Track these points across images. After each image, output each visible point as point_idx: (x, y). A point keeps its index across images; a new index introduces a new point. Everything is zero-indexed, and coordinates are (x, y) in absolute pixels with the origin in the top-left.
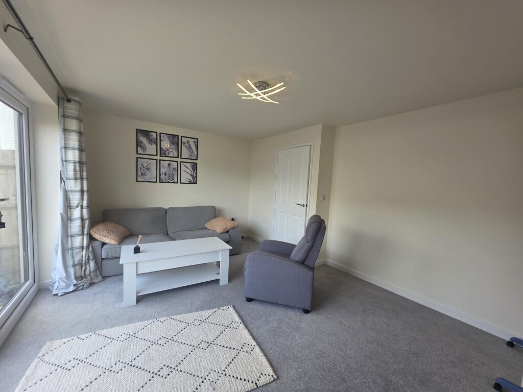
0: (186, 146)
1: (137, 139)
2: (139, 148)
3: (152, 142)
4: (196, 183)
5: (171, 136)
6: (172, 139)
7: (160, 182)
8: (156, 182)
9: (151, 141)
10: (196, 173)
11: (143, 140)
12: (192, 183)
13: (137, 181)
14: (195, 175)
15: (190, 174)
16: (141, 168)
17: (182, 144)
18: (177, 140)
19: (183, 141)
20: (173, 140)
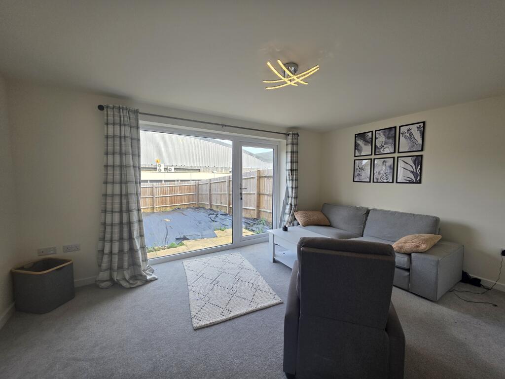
0: (405, 137)
1: (355, 143)
2: (356, 151)
3: (368, 142)
4: (420, 182)
5: (386, 131)
6: (387, 133)
7: (373, 182)
8: (370, 182)
9: (366, 141)
10: (421, 169)
11: (360, 142)
12: (414, 183)
13: (354, 181)
14: (418, 172)
15: (411, 172)
16: (357, 169)
17: (401, 135)
18: (394, 132)
19: (401, 132)
20: (389, 134)
